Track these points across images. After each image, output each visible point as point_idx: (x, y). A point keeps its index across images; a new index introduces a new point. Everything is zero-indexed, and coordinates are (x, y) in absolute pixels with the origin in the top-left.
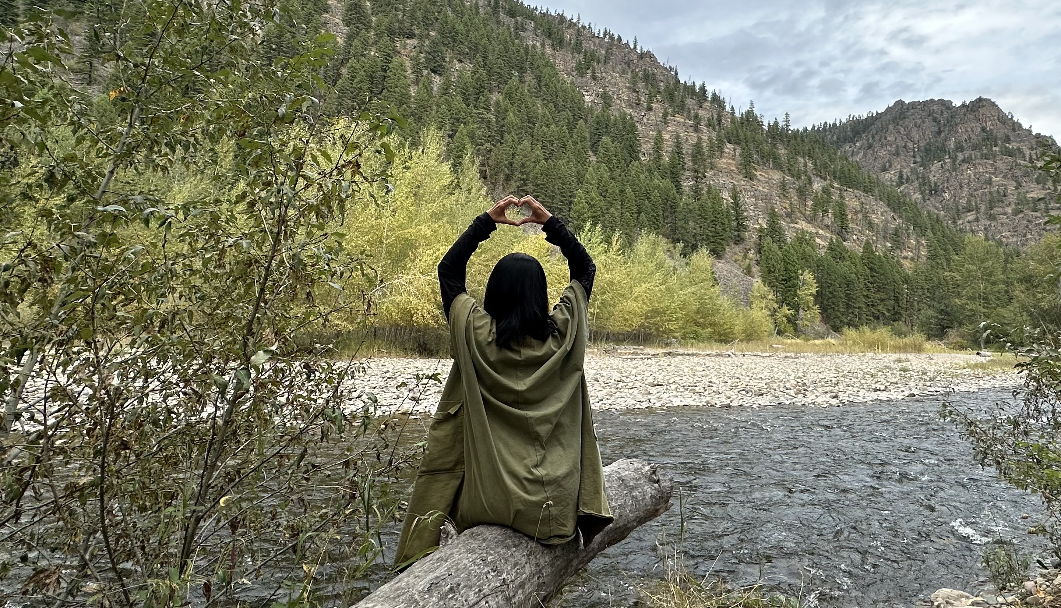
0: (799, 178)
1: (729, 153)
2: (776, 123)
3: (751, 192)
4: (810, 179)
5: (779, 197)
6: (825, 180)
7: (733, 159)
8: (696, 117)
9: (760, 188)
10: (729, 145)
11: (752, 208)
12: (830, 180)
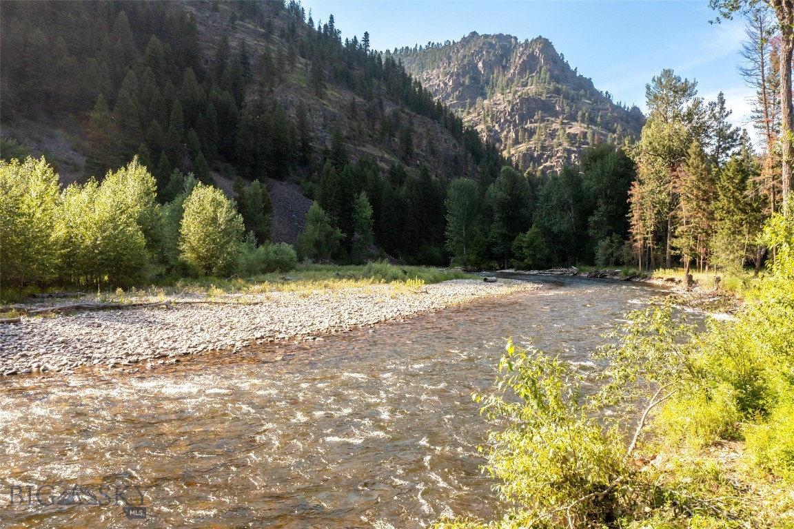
0: (370, 99)
1: (301, 69)
2: (355, 40)
3: (320, 111)
4: (381, 102)
5: (349, 118)
6: (397, 104)
7: (305, 75)
8: (269, 24)
9: (330, 108)
10: (302, 60)
11: (320, 128)
12: (402, 105)
